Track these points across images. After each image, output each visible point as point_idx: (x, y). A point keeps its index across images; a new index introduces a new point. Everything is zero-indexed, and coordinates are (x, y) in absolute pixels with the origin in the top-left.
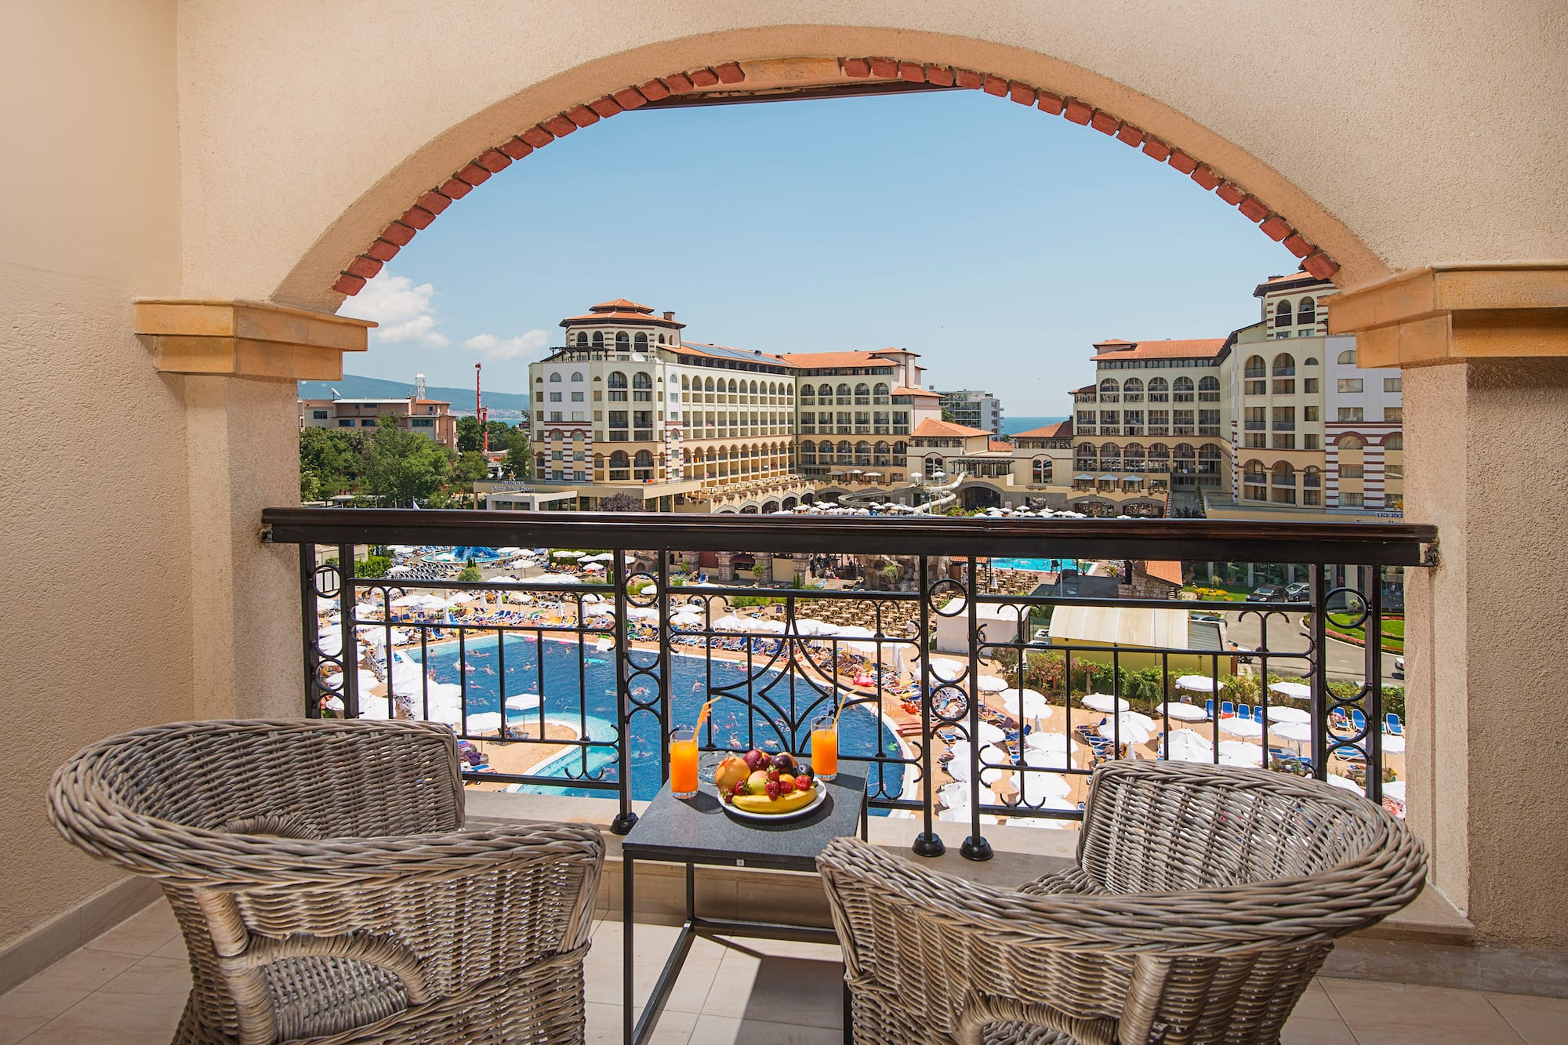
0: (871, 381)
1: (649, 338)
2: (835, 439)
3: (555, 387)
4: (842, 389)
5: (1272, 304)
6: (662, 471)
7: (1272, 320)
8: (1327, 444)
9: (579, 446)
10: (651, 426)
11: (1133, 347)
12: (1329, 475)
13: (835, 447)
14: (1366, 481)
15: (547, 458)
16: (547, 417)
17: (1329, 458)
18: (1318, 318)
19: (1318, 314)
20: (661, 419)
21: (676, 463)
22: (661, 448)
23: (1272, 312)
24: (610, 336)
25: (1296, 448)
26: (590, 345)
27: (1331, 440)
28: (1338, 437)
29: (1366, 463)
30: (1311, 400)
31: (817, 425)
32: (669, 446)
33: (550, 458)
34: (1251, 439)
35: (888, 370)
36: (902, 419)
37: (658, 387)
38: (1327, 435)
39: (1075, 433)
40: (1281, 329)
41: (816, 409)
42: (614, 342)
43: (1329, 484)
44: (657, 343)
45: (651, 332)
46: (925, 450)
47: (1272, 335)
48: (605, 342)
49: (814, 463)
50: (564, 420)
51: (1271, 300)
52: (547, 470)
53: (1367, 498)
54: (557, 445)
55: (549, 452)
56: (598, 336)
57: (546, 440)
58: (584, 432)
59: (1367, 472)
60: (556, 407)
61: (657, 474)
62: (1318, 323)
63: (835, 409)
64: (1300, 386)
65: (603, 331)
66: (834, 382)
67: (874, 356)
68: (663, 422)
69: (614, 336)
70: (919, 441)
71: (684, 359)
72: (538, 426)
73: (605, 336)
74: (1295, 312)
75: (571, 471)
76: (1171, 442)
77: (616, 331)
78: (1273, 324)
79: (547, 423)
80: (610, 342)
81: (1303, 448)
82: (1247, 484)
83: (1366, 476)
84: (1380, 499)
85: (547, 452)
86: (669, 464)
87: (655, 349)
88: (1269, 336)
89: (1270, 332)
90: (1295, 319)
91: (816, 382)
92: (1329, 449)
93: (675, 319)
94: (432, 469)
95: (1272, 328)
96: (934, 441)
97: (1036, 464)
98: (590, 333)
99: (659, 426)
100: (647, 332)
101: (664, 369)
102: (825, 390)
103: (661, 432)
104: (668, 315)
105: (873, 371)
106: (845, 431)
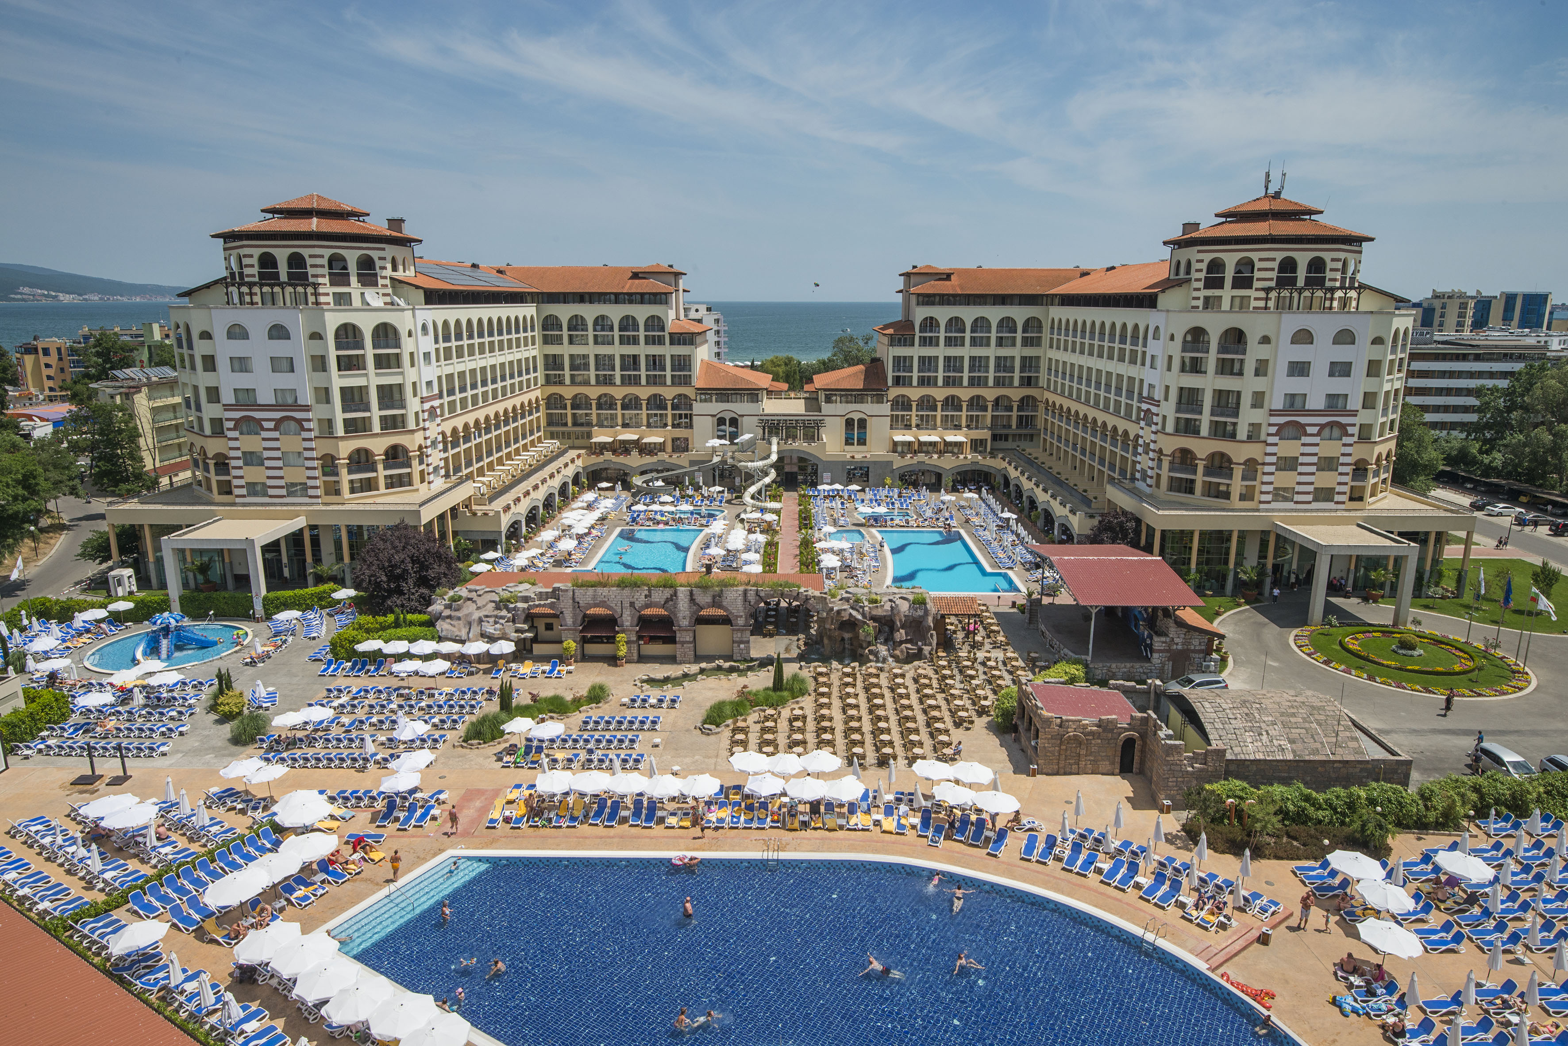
0: (641, 313)
1: (378, 263)
2: (594, 392)
3: (238, 348)
4: (601, 322)
5: (1202, 261)
6: (422, 472)
7: (1200, 280)
8: (1269, 435)
9: (291, 443)
10: (403, 407)
11: (948, 276)
12: (1267, 469)
13: (594, 403)
14: (1300, 474)
15: (234, 463)
16: (228, 397)
17: (1270, 449)
18: (1257, 284)
19: (1258, 279)
20: (415, 395)
21: (436, 457)
22: (418, 438)
23: (1201, 270)
24: (318, 261)
25: (1238, 438)
26: (284, 277)
27: (1273, 430)
28: (1281, 427)
29: (1302, 454)
30: (1260, 384)
31: (567, 372)
32: (428, 433)
33: (240, 463)
34: (1182, 423)
35: (659, 298)
36: (683, 364)
37: (408, 345)
38: (1270, 425)
39: (890, 383)
40: (1210, 293)
41: (565, 350)
42: (326, 271)
43: (1266, 479)
44: (389, 272)
45: (381, 254)
46: (716, 407)
47: (1198, 298)
48: (311, 271)
49: (566, 424)
50: (260, 402)
51: (1201, 256)
52: (236, 482)
53: (1298, 493)
54: (251, 443)
55: (238, 454)
56: (296, 261)
57: (230, 434)
58: (299, 422)
59: (1302, 464)
60: (243, 381)
61: (416, 477)
62: (1257, 289)
63: (591, 350)
64: (1250, 367)
65: (306, 252)
66: (589, 312)
67: (636, 276)
68: (418, 399)
69: (325, 261)
70: (706, 393)
71: (434, 297)
72: (210, 411)
73: (309, 261)
74: (1229, 274)
75: (281, 483)
76: (990, 394)
77: (328, 253)
78: (1201, 285)
79: (228, 407)
80: (319, 271)
81: (1245, 438)
82: (1172, 474)
83: (1301, 469)
84: (1308, 493)
85: (233, 454)
86: (430, 460)
87: (388, 282)
88: (1194, 298)
89: (1196, 294)
90: (1228, 282)
91: (564, 312)
92: (1271, 440)
93: (408, 231)
94: (20, 491)
95: (1199, 289)
96: (724, 394)
97: (849, 423)
98: (282, 255)
99: (413, 405)
100: (375, 254)
101: (414, 316)
102: (576, 323)
103: (417, 414)
104: (396, 223)
105: (642, 298)
106: (607, 381)
